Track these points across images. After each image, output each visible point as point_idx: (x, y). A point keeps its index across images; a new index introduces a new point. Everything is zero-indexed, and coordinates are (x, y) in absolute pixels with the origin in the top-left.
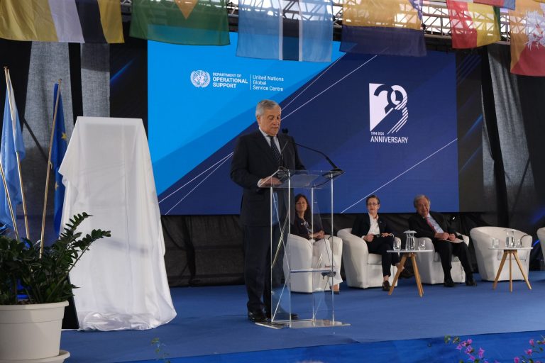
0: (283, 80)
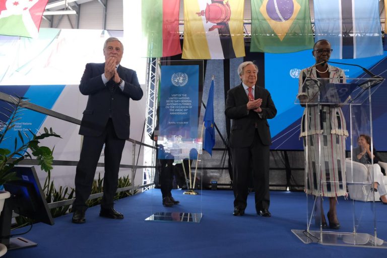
0: (348, 70)
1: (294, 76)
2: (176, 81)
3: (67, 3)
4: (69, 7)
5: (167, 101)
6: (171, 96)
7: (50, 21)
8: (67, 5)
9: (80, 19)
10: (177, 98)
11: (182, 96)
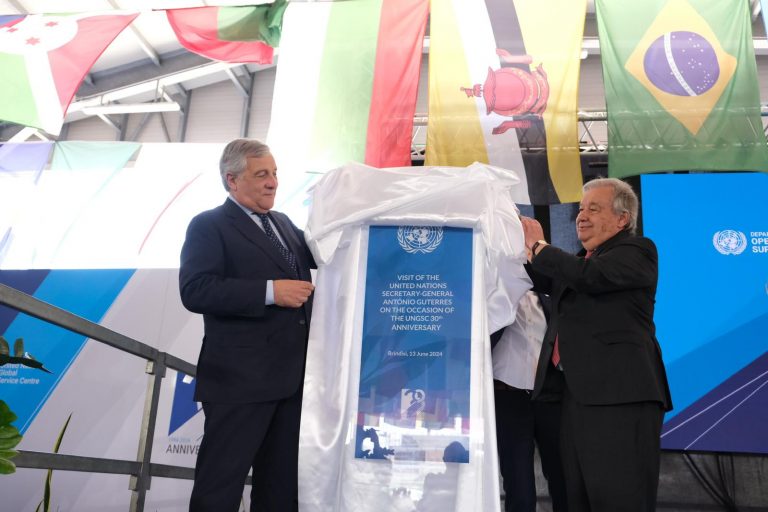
1: (727, 248)
2: (411, 238)
3: (161, 85)
4: (166, 96)
5: (385, 294)
6: (396, 281)
7: (120, 127)
8: (160, 91)
9: (189, 124)
10: (411, 286)
11: (425, 281)
